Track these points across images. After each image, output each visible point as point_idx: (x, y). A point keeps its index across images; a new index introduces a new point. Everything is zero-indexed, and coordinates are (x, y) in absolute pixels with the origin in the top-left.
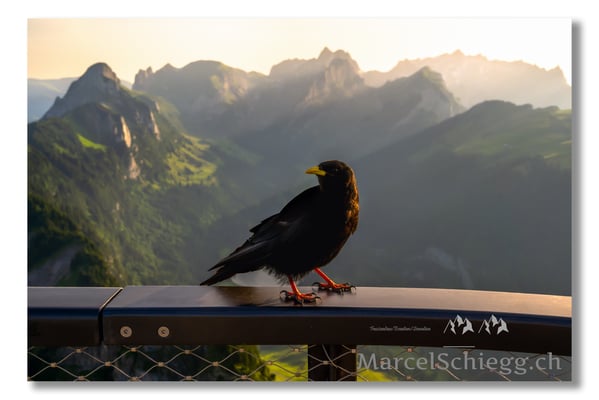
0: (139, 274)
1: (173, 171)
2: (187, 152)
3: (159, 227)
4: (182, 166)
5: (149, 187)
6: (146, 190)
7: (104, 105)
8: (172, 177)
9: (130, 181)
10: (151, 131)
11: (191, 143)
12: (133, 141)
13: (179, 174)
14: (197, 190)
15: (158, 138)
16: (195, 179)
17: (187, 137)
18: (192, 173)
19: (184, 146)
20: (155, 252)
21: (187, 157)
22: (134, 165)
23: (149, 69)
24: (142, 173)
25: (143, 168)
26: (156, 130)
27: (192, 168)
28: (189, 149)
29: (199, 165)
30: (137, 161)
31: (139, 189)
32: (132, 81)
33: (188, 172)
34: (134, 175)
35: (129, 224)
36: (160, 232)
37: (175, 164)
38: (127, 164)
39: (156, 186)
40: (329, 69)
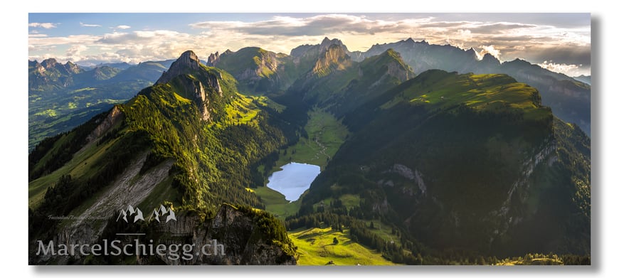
0: (208, 181)
1: (230, 116)
2: (238, 104)
3: (220, 152)
4: (235, 112)
5: (215, 125)
6: (212, 128)
7: (191, 76)
8: (229, 120)
9: (203, 122)
10: (217, 91)
11: (240, 98)
12: (206, 97)
13: (233, 118)
14: (244, 128)
15: (221, 95)
16: (244, 121)
17: (238, 94)
18: (242, 117)
19: (236, 100)
20: (217, 167)
21: (238, 106)
22: (206, 112)
23: (217, 54)
24: (211, 117)
25: (212, 113)
26: (220, 91)
27: (242, 114)
28: (240, 102)
29: (246, 112)
30: (208, 109)
31: (209, 126)
32: (207, 61)
33: (239, 116)
34: (206, 118)
35: (202, 149)
36: (220, 155)
37: (231, 111)
38: (202, 111)
39: (219, 125)
40: (328, 51)
